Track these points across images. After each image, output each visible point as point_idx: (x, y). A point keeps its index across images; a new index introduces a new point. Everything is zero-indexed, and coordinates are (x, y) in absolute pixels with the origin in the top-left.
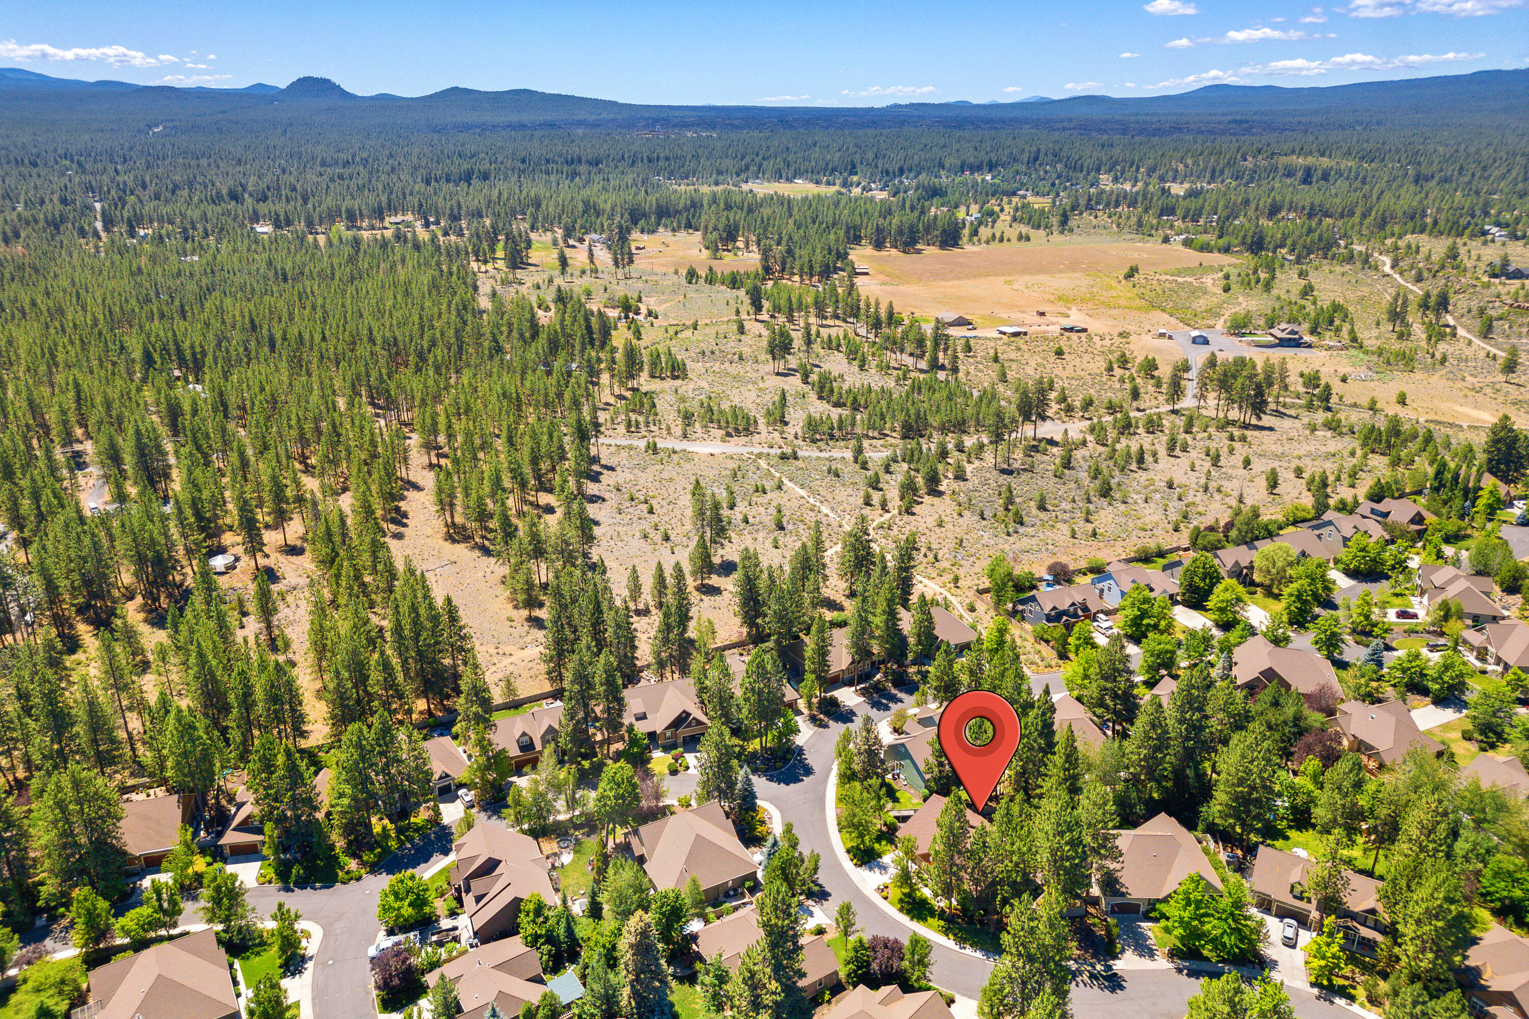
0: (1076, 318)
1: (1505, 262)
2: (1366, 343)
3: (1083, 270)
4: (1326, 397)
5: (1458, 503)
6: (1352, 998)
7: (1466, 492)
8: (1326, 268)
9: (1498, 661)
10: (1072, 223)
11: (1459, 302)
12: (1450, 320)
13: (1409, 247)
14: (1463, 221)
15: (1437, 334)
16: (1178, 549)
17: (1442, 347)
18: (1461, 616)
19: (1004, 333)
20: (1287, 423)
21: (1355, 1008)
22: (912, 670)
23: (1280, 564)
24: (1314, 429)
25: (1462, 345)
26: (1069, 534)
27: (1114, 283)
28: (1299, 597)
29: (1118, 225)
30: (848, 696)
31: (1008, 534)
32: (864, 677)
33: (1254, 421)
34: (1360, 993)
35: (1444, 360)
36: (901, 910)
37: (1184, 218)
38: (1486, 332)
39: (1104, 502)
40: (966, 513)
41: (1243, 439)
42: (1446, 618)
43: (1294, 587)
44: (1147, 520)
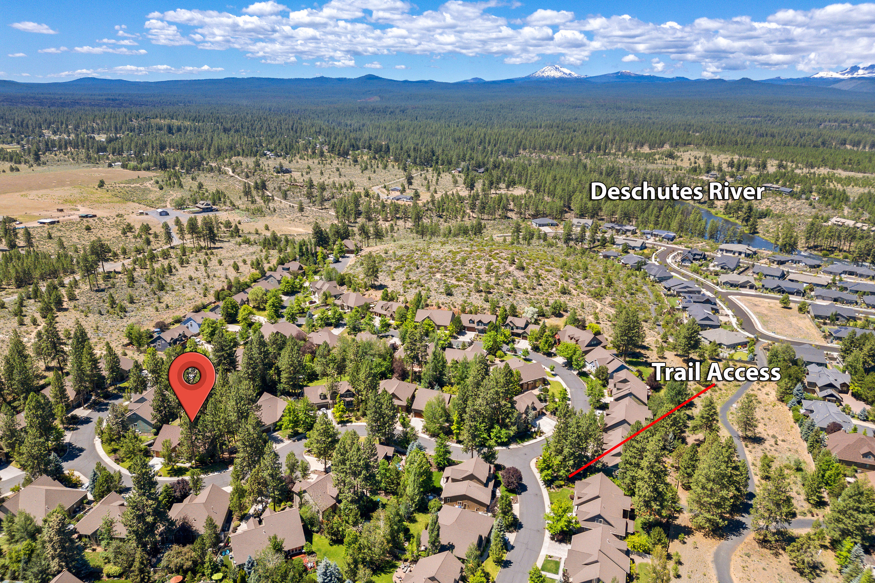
0: (83, 211)
1: (281, 167)
2: (240, 207)
3: (69, 185)
4: (237, 230)
5: (311, 259)
6: (351, 422)
7: (312, 254)
8: (202, 175)
9: (348, 307)
10: (43, 159)
11: (270, 185)
12: (268, 193)
13: (237, 162)
14: (255, 149)
15: (268, 200)
16: (211, 303)
17: (271, 205)
18: (331, 296)
19: (44, 223)
20: (226, 245)
21: (354, 424)
22: (111, 389)
23: (260, 295)
24: (240, 245)
25: (278, 203)
26: (154, 310)
27: (94, 191)
28: (273, 305)
29: (73, 159)
30: (81, 412)
31: (121, 318)
32: (86, 400)
33: (212, 245)
34: (353, 419)
35: (275, 210)
36: (171, 476)
37: (113, 154)
38: (285, 197)
39: (163, 293)
40: (89, 315)
41: (212, 253)
42: (326, 299)
43: (270, 302)
44: (189, 295)
